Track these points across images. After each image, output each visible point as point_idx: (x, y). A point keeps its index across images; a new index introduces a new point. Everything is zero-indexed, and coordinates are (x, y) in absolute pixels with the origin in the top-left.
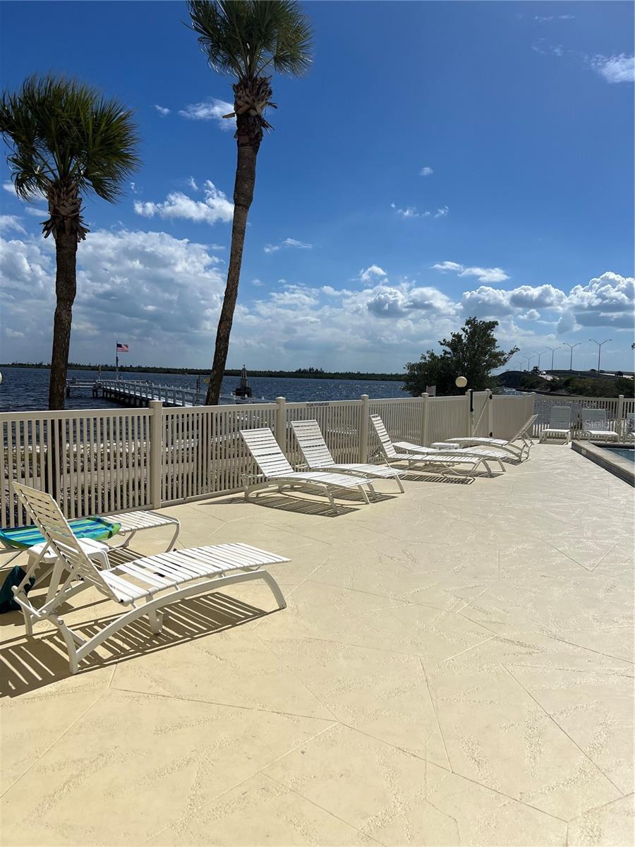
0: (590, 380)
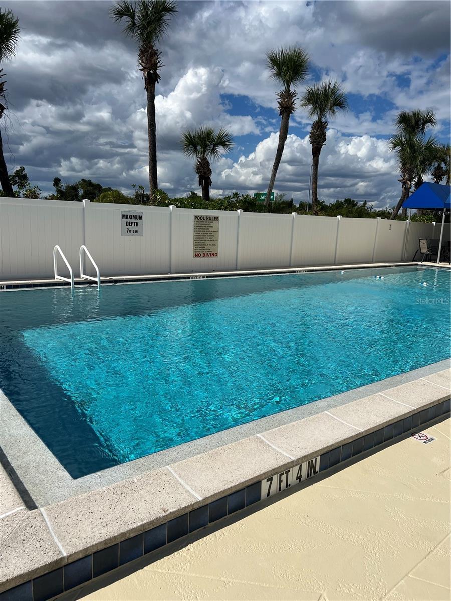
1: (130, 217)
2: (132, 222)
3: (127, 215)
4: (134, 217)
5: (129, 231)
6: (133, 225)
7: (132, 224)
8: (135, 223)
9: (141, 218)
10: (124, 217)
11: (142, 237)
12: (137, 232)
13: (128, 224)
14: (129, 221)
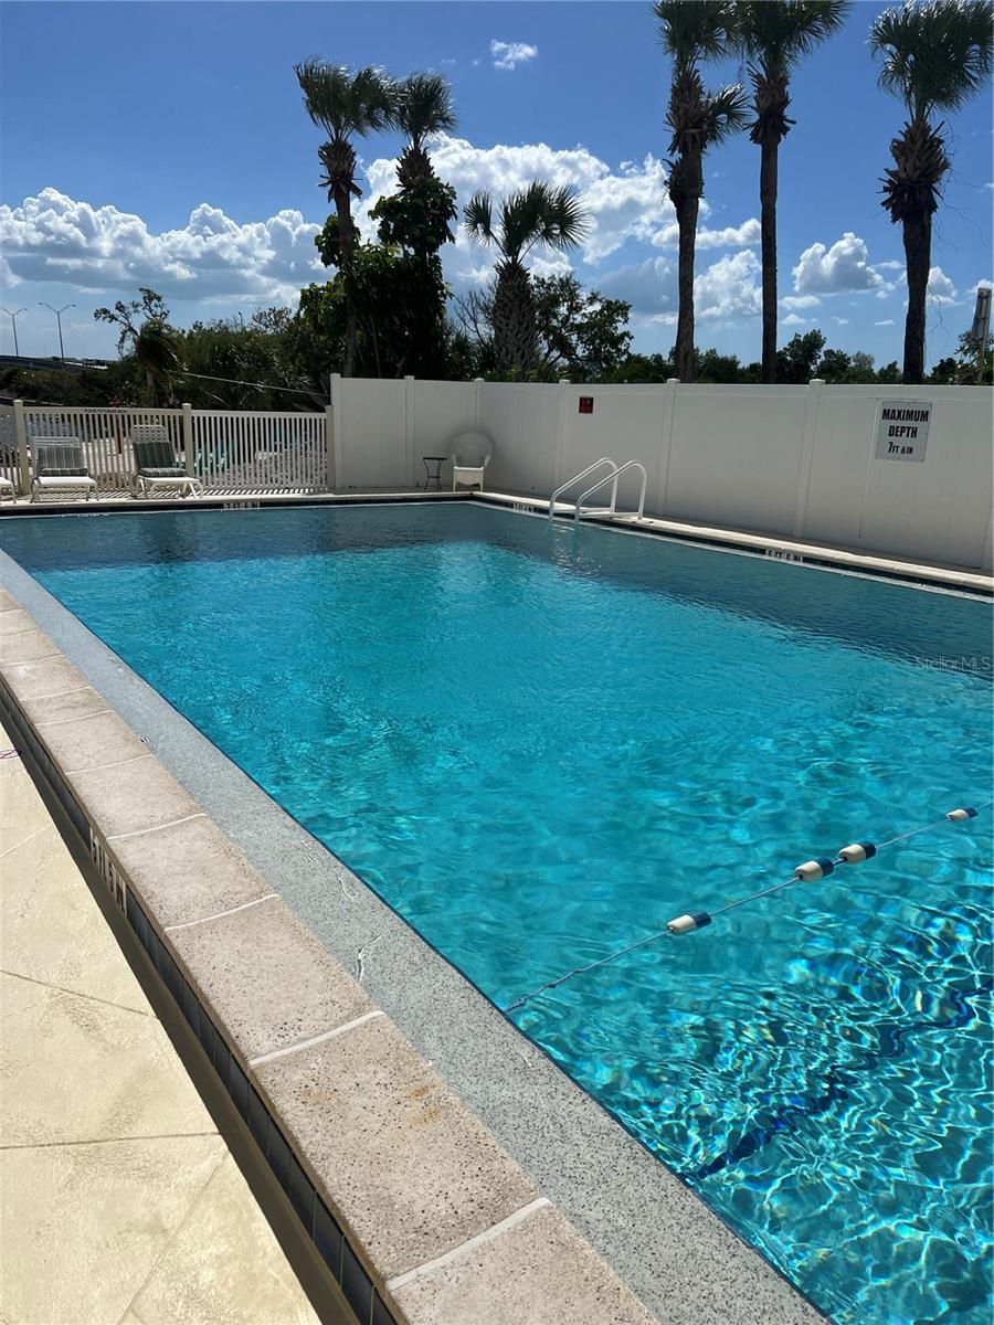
0: (46, 374)
1: (899, 415)
2: (904, 425)
3: (894, 411)
4: (910, 415)
5: (892, 448)
6: (904, 434)
7: (902, 432)
8: (909, 428)
9: (925, 416)
10: (886, 414)
11: (921, 464)
12: (911, 450)
13: (893, 431)
14: (895, 423)
